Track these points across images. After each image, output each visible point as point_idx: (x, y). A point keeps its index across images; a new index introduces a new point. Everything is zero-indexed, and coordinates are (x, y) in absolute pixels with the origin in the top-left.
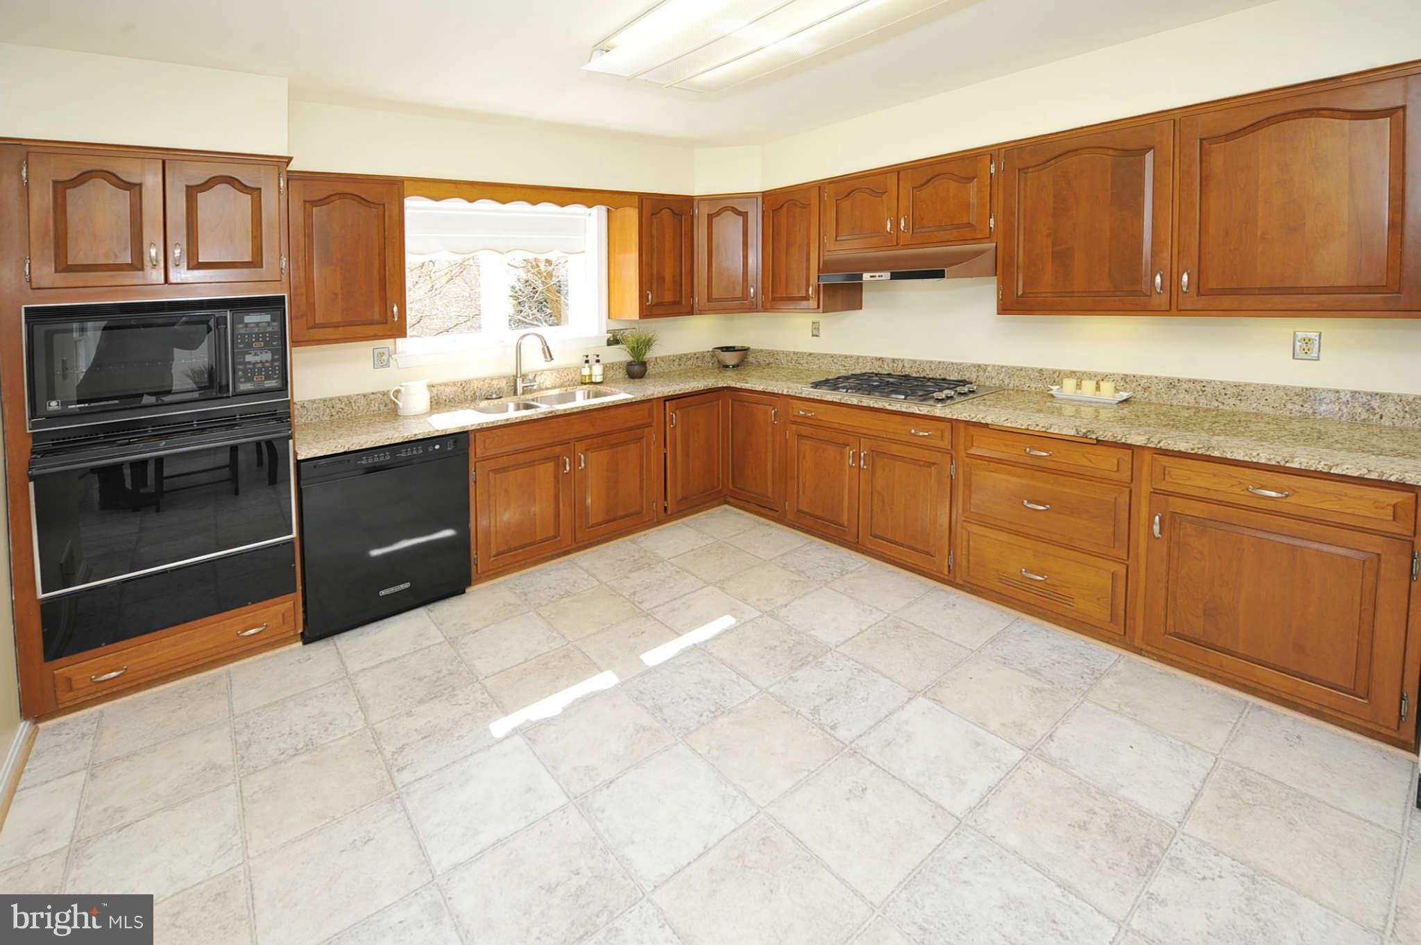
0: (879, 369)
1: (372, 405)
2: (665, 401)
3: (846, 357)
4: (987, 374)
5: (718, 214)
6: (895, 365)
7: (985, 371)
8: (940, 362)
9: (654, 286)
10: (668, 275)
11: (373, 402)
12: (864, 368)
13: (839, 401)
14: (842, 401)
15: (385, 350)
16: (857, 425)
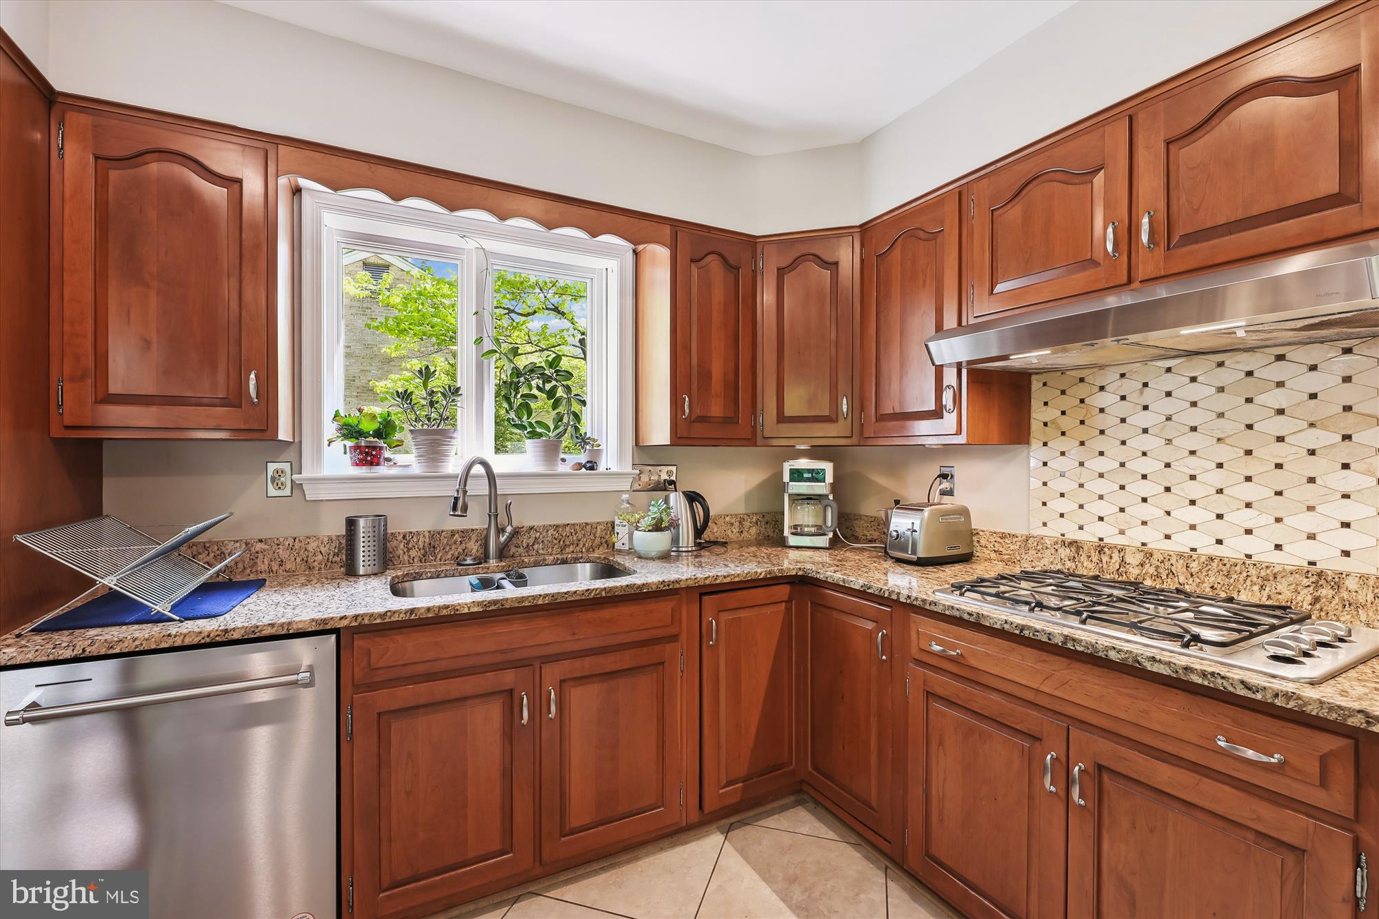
0: (1069, 564)
1: (259, 562)
2: (701, 595)
3: (1003, 536)
5: (792, 266)
6: (1105, 559)
8: (1215, 560)
9: (695, 386)
10: (717, 369)
11: (260, 556)
12: (1040, 559)
13: (1017, 632)
14: (1026, 633)
15: (286, 467)
16: (1057, 693)
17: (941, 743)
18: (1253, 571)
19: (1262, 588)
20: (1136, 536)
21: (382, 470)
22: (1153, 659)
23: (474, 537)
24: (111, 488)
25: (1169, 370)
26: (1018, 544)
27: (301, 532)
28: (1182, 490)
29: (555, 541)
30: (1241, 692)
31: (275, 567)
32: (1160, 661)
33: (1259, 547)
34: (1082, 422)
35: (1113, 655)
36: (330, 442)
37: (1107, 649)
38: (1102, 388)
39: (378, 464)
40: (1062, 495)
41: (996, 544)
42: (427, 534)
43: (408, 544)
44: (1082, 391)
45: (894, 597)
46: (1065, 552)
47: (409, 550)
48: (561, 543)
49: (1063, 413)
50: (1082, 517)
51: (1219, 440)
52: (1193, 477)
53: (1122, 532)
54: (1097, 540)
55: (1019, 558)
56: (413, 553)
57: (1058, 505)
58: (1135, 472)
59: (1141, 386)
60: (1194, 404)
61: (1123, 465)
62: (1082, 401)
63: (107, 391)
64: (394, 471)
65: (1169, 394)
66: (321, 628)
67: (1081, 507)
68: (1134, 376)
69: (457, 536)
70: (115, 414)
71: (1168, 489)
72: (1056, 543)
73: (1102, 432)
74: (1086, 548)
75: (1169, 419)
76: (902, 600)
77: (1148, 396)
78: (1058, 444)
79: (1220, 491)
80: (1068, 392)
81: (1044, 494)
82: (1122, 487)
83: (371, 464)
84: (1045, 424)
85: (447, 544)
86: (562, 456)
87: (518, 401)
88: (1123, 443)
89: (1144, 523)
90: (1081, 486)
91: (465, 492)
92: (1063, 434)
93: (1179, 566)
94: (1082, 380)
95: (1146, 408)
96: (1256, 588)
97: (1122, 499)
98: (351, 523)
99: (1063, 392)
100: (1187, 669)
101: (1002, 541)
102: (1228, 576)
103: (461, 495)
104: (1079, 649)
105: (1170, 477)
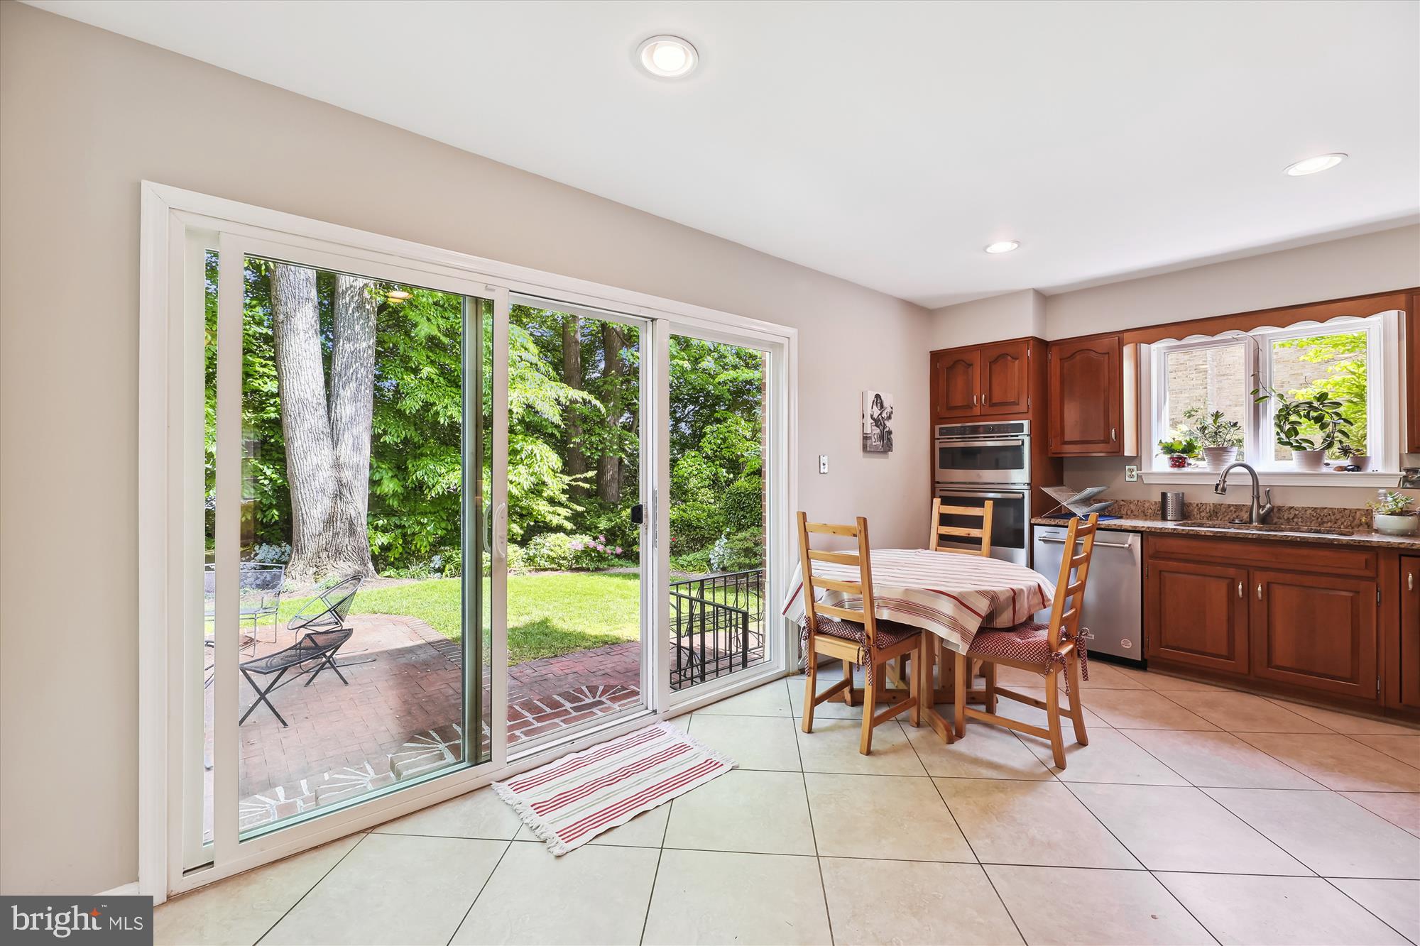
1: (1122, 510)
2: (1401, 555)
11: (1123, 507)
15: (1135, 467)
21: (1186, 470)
23: (1245, 509)
24: (1067, 476)
27: (1141, 498)
29: (1313, 518)
31: (1129, 513)
36: (1157, 455)
39: (1183, 466)
42: (1211, 505)
43: (1200, 508)
47: (1200, 512)
48: (1319, 520)
56: (1203, 514)
63: (1064, 438)
64: (1197, 470)
66: (1134, 529)
69: (1232, 508)
70: (1069, 449)
83: (1179, 466)
85: (1225, 511)
86: (1326, 461)
87: (1287, 427)
91: (1224, 482)
98: (1164, 495)
103: (1222, 483)
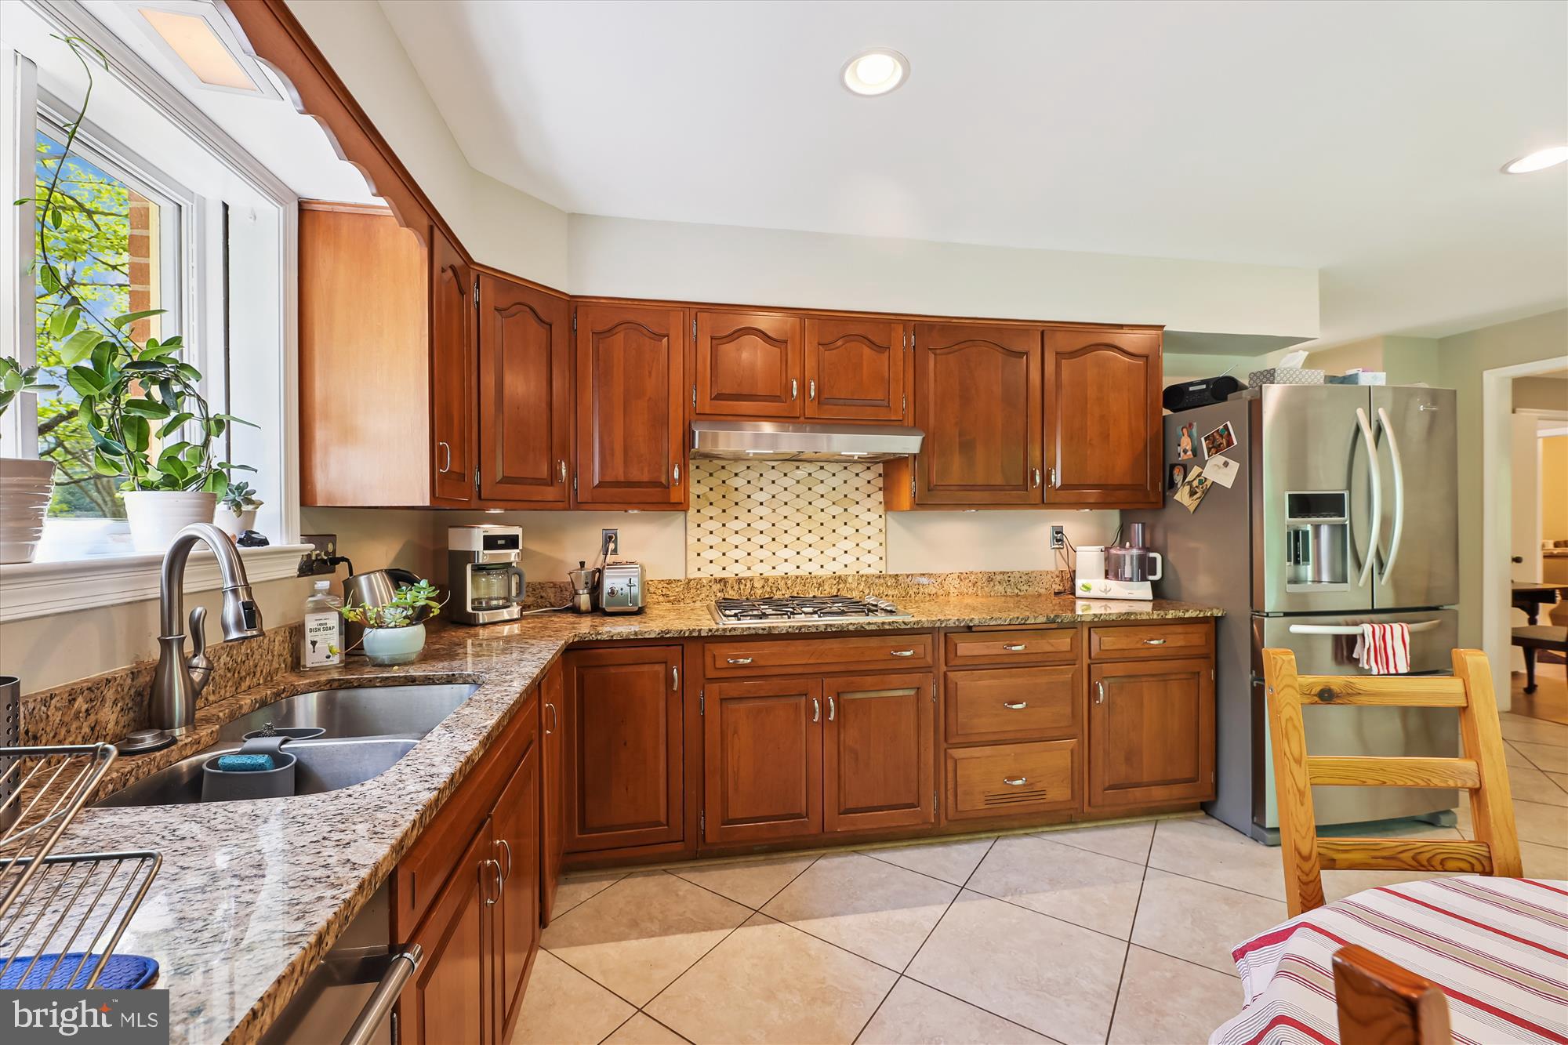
0: (719, 595)
3: (669, 582)
4: (848, 585)
5: (510, 311)
6: (742, 587)
7: (845, 582)
8: (797, 577)
12: (699, 595)
13: (797, 631)
14: (803, 630)
16: (819, 661)
17: (736, 732)
18: (815, 581)
19: (818, 589)
20: (758, 569)
22: (869, 623)
25: (773, 467)
26: (682, 586)
28: (782, 540)
30: (904, 626)
32: (872, 624)
33: (814, 568)
34: (724, 497)
35: (851, 628)
37: (848, 625)
38: (736, 475)
40: (711, 547)
41: (664, 590)
44: (723, 475)
45: (695, 634)
46: (718, 586)
49: (711, 489)
50: (724, 561)
51: (797, 510)
52: (786, 532)
53: (749, 568)
54: (734, 576)
55: (682, 597)
57: (708, 555)
58: (756, 529)
59: (758, 475)
60: (786, 489)
61: (749, 525)
62: (724, 482)
65: (773, 482)
67: (724, 554)
68: (755, 469)
71: (774, 539)
72: (710, 581)
73: (736, 504)
74: (730, 582)
75: (773, 497)
76: (703, 634)
77: (763, 482)
78: (708, 511)
79: (798, 539)
80: (714, 474)
81: (697, 547)
82: (749, 540)
84: (699, 497)
88: (749, 511)
89: (761, 561)
90: (724, 540)
92: (711, 504)
93: (782, 584)
94: (723, 467)
95: (761, 489)
96: (816, 589)
97: (749, 547)
99: (711, 475)
100: (883, 623)
101: (668, 586)
102: (804, 586)
104: (834, 630)
105: (775, 532)
